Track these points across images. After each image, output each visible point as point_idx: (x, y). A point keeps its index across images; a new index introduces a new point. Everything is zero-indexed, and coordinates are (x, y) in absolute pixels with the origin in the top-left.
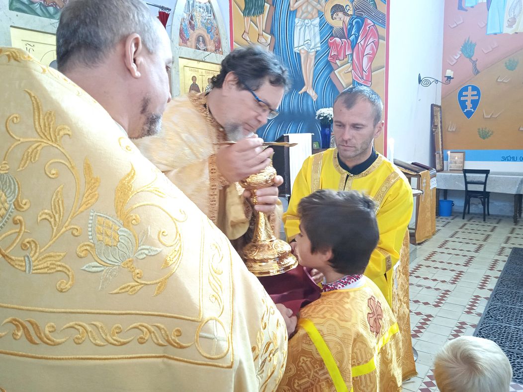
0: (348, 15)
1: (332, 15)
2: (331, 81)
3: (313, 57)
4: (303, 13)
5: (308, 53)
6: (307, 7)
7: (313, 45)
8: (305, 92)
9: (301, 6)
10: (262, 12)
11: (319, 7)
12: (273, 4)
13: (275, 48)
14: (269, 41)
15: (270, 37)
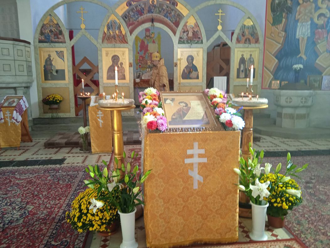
0: (327, 17)
1: (318, 19)
2: (315, 50)
3: (306, 40)
4: (302, 20)
5: (303, 38)
6: (305, 17)
7: (306, 34)
9: (301, 17)
10: (281, 23)
11: (311, 16)
12: (287, 18)
13: (286, 38)
14: (284, 35)
15: (284, 33)
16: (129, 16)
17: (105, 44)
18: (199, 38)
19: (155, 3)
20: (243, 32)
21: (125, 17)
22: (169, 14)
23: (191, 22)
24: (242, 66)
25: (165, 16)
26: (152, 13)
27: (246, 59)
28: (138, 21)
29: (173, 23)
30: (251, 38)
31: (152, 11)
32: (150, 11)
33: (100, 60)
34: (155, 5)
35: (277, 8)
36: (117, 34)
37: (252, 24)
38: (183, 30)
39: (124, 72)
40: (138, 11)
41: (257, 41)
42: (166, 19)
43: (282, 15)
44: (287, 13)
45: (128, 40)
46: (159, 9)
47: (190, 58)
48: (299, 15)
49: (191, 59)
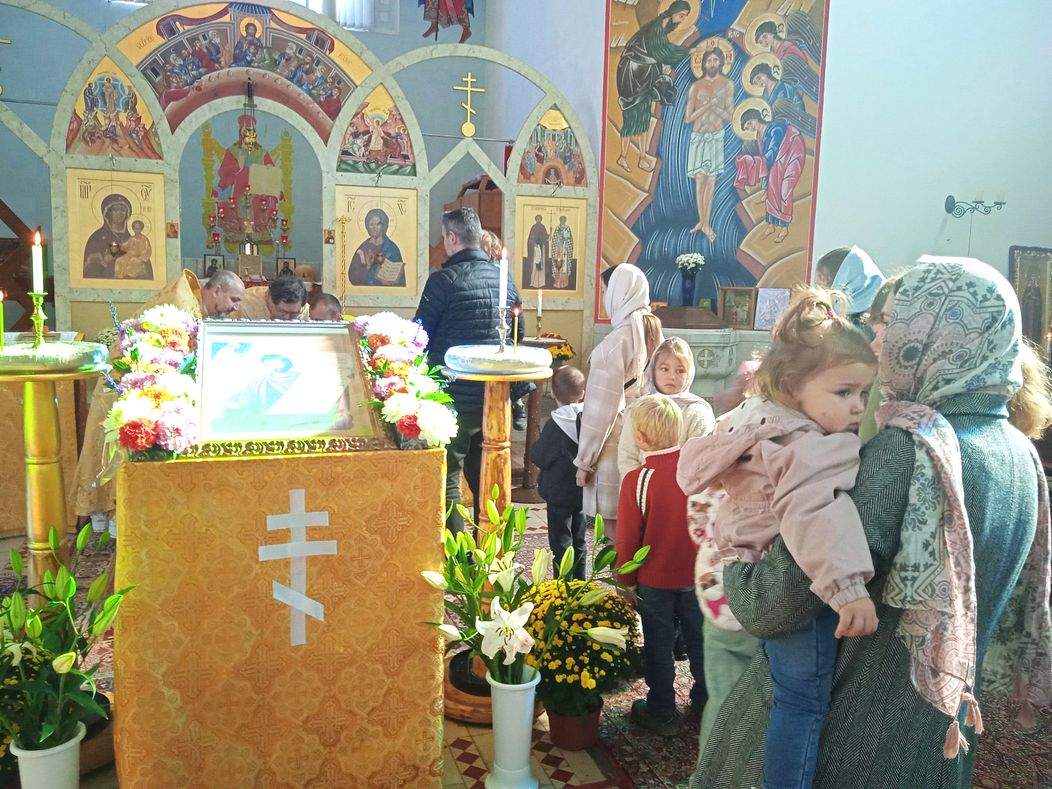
0: (765, 122)
1: (742, 125)
2: (736, 214)
3: (713, 183)
4: (702, 125)
5: (706, 178)
6: (708, 116)
7: (714, 166)
8: (699, 231)
9: (701, 116)
10: (646, 129)
11: (725, 115)
12: (662, 118)
13: (661, 175)
14: (653, 166)
15: (655, 159)
16: (168, 67)
17: (79, 157)
18: (406, 157)
19: (257, 36)
20: (540, 150)
21: (152, 69)
22: (307, 72)
23: (379, 106)
24: (538, 250)
25: (291, 80)
26: (249, 64)
27: (548, 233)
28: (198, 88)
29: (320, 104)
30: (563, 168)
31: (248, 58)
32: (239, 59)
33: (57, 208)
34: (258, 39)
35: (635, 86)
36: (121, 124)
37: (566, 125)
38: (352, 130)
39: (149, 252)
40: (198, 55)
41: (580, 179)
42: (294, 88)
43: (649, 107)
44: (662, 103)
45: (164, 147)
46: (270, 55)
47: (376, 219)
48: (694, 110)
49: (378, 220)
